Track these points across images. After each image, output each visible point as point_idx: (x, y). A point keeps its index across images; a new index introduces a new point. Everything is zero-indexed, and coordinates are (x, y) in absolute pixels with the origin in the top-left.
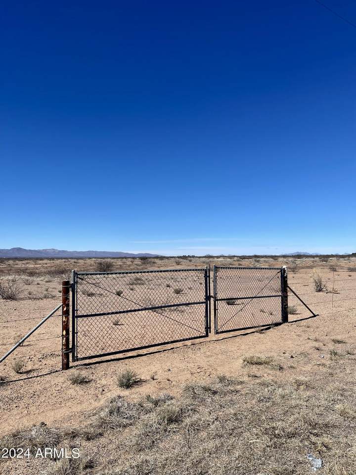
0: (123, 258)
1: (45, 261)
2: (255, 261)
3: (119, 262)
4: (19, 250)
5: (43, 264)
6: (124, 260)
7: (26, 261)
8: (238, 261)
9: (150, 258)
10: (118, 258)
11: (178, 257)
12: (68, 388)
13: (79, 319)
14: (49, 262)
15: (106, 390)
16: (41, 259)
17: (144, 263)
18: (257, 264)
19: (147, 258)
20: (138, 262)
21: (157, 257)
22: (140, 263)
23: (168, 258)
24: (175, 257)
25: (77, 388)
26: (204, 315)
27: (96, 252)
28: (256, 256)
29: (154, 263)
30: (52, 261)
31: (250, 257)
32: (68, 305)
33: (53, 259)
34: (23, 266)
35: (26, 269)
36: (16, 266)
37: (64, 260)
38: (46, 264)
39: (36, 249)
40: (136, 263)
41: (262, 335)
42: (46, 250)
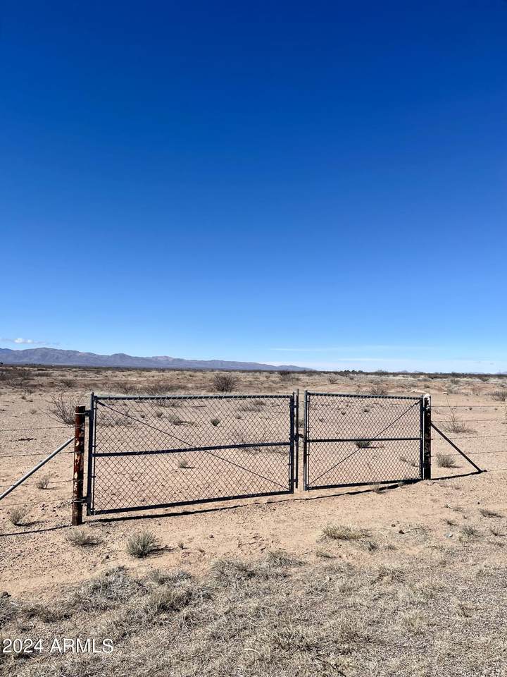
0: (255, 371)
1: (153, 373)
2: (452, 381)
3: (250, 377)
4: (123, 356)
5: (149, 377)
6: (258, 374)
7: (129, 373)
8: (425, 380)
9: (294, 372)
10: (249, 371)
11: (336, 373)
12: (65, 550)
13: (97, 458)
14: (158, 374)
15: (111, 558)
16: (148, 370)
17: (283, 380)
18: (454, 386)
19: (288, 373)
20: (275, 377)
21: (304, 372)
22: (277, 379)
23: (319, 373)
24: (330, 372)
25: (76, 552)
26: (288, 461)
27: (222, 362)
28: (454, 375)
29: (298, 380)
30: (161, 373)
31: (445, 376)
32: (82, 439)
33: (163, 370)
34: (124, 378)
35: (126, 383)
36: (114, 379)
37: (177, 372)
38: (153, 377)
39: (145, 356)
40: (273, 379)
41: (379, 496)
42: (156, 358)
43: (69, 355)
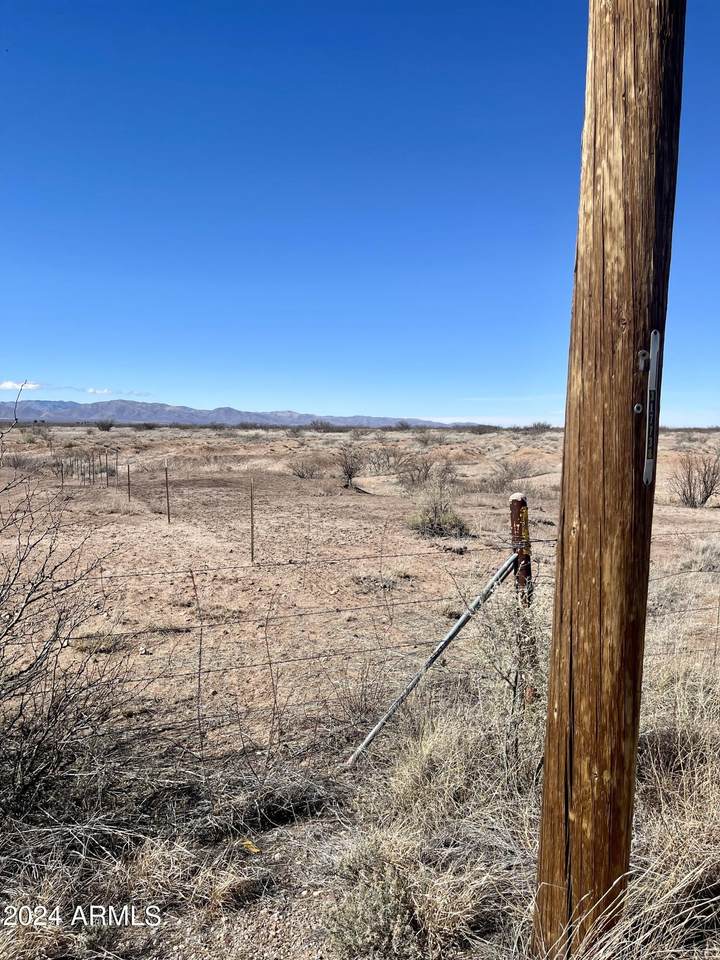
4: (229, 411)
39: (260, 411)
42: (276, 413)
43: (155, 409)
